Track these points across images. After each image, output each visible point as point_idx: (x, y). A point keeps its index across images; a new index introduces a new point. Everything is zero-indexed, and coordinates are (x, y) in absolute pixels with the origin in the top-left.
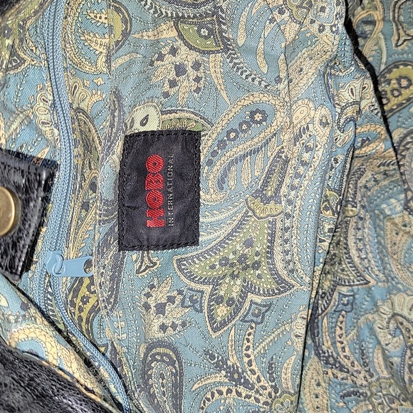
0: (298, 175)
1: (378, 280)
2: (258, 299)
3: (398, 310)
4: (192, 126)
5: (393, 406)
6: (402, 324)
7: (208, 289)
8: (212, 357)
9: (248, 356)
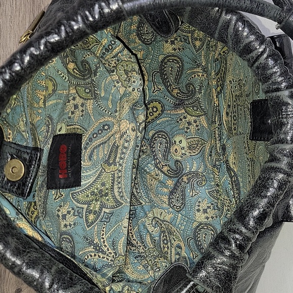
0: (123, 153)
1: (146, 202)
3: (156, 215)
4: (79, 132)
6: (158, 222)
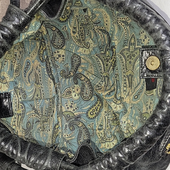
1: (94, 56)
2: (126, 47)
3: (88, 50)
5: (87, 22)
6: (87, 46)
7: (136, 47)
8: (132, 27)
9: (125, 30)
